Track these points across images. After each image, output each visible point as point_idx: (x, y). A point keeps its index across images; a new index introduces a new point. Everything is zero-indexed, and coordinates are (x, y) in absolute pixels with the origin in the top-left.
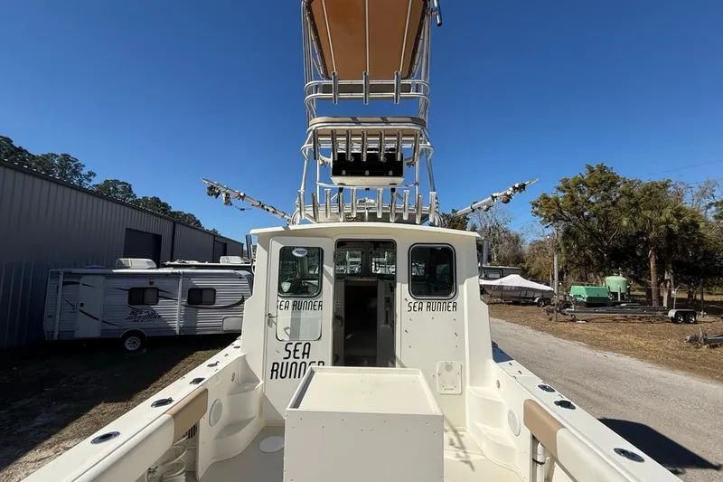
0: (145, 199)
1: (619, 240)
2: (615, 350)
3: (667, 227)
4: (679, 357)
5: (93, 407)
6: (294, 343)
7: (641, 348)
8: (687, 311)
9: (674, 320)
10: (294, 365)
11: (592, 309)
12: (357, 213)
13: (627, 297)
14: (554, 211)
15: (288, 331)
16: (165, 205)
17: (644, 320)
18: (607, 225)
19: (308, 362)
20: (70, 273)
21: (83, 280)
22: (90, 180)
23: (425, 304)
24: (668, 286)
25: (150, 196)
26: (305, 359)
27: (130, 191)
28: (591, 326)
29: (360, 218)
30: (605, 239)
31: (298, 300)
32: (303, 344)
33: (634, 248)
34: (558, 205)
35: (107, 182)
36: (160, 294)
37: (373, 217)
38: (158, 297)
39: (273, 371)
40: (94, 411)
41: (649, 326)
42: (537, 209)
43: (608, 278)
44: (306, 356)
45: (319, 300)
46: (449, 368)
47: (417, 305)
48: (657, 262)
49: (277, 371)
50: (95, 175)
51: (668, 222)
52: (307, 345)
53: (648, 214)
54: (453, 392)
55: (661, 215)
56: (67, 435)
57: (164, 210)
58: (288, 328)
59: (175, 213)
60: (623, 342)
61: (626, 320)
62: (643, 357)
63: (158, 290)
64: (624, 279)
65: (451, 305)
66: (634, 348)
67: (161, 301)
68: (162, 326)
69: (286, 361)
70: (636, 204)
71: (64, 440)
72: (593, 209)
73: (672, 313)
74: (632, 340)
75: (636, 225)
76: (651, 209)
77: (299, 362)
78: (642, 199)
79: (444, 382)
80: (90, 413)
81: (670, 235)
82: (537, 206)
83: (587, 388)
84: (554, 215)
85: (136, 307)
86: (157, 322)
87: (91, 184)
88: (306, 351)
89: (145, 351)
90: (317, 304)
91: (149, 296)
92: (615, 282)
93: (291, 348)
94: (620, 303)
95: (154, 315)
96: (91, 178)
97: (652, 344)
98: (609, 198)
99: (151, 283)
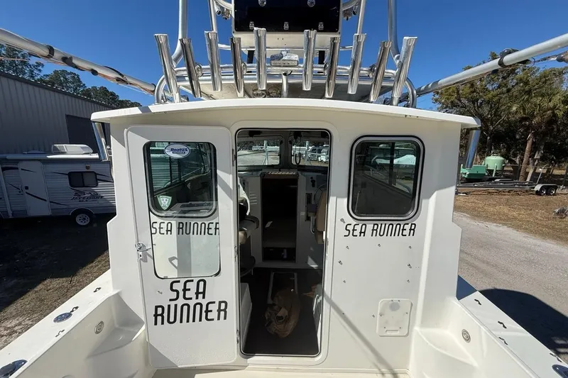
0: (94, 88)
1: (502, 125)
2: (494, 221)
3: (553, 113)
4: (546, 226)
5: (39, 283)
6: (183, 281)
7: (515, 218)
8: (550, 185)
9: (538, 193)
10: (185, 308)
11: (472, 184)
12: (268, 85)
13: (500, 173)
14: (453, 98)
15: (175, 262)
16: (113, 94)
17: (512, 193)
18: (496, 111)
19: (204, 303)
20: (6, 159)
21: (21, 165)
22: (40, 70)
23: (370, 226)
24: (536, 163)
25: (98, 86)
26: (200, 300)
27: (79, 81)
28: (471, 198)
29: (274, 91)
30: (492, 124)
31: (184, 221)
32: (196, 280)
33: (514, 132)
34: (458, 92)
35: (56, 72)
36: (98, 177)
37: (295, 91)
38: (97, 180)
39: (156, 315)
40: (40, 286)
41: (517, 198)
42: (437, 97)
43: (488, 158)
44: (201, 296)
45: (214, 221)
46: (394, 306)
47: (358, 228)
48: (533, 143)
49: (162, 315)
50: (43, 65)
51: (555, 107)
52: (202, 284)
53: (538, 100)
54: (398, 333)
55: (550, 101)
56: (11, 313)
57: (113, 99)
58: (174, 258)
59: (122, 101)
60: (499, 213)
61: (499, 192)
62: (518, 228)
63: (96, 174)
64: (502, 158)
65: (407, 227)
66: (509, 219)
67: (100, 183)
68: (105, 205)
69: (173, 304)
70: (529, 92)
71: (6, 319)
72: (490, 96)
73: (538, 187)
74: (506, 211)
75: (524, 110)
76: (543, 96)
77: (192, 303)
78: (536, 87)
79: (387, 322)
80: (36, 289)
81: (553, 120)
82: (438, 93)
83: (476, 258)
84: (452, 102)
85: (77, 189)
86: (100, 201)
87: (42, 74)
88: (201, 290)
89: (95, 225)
90: (212, 226)
91: (88, 179)
92: (493, 161)
93: (179, 287)
94: (494, 179)
95: (96, 196)
96: (40, 68)
97: (523, 214)
98: (506, 85)
99: (87, 168)
